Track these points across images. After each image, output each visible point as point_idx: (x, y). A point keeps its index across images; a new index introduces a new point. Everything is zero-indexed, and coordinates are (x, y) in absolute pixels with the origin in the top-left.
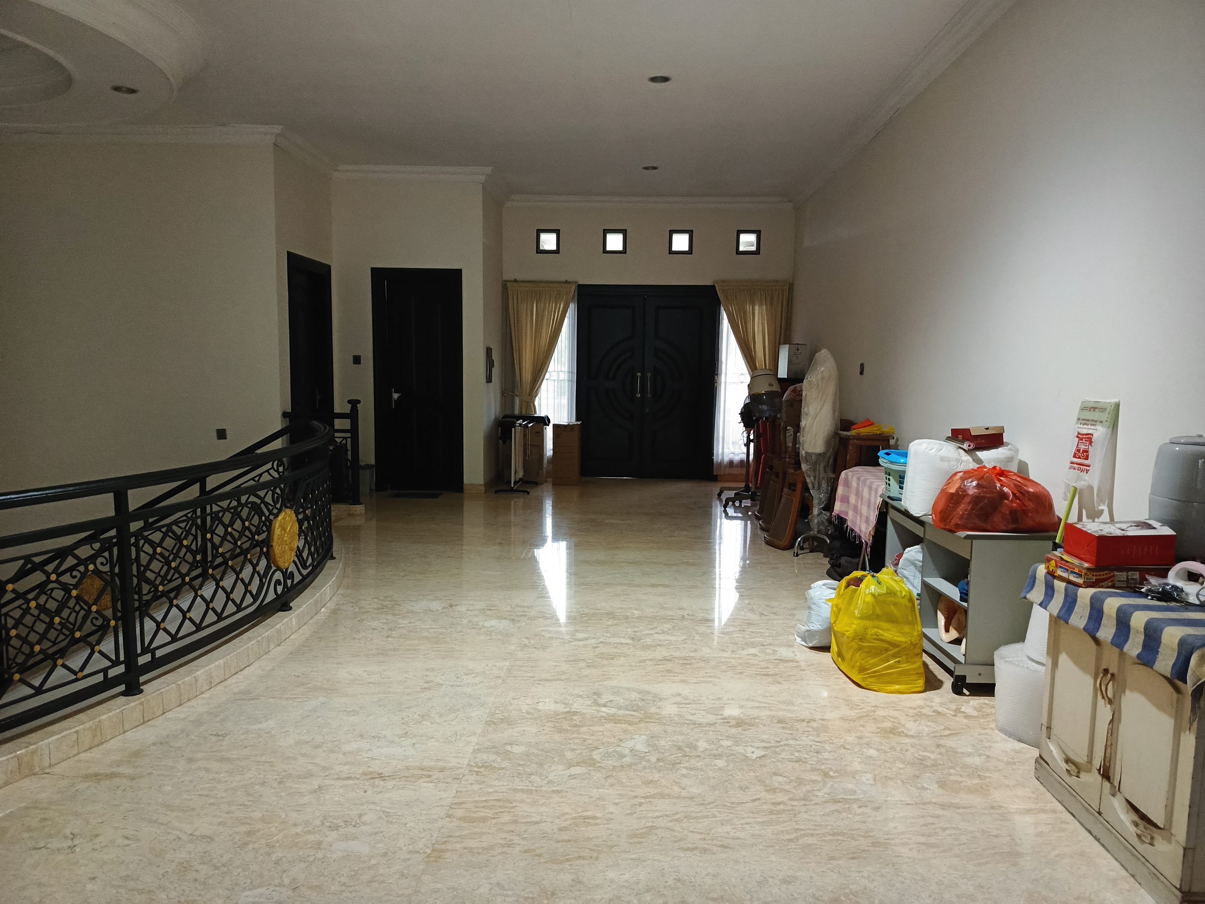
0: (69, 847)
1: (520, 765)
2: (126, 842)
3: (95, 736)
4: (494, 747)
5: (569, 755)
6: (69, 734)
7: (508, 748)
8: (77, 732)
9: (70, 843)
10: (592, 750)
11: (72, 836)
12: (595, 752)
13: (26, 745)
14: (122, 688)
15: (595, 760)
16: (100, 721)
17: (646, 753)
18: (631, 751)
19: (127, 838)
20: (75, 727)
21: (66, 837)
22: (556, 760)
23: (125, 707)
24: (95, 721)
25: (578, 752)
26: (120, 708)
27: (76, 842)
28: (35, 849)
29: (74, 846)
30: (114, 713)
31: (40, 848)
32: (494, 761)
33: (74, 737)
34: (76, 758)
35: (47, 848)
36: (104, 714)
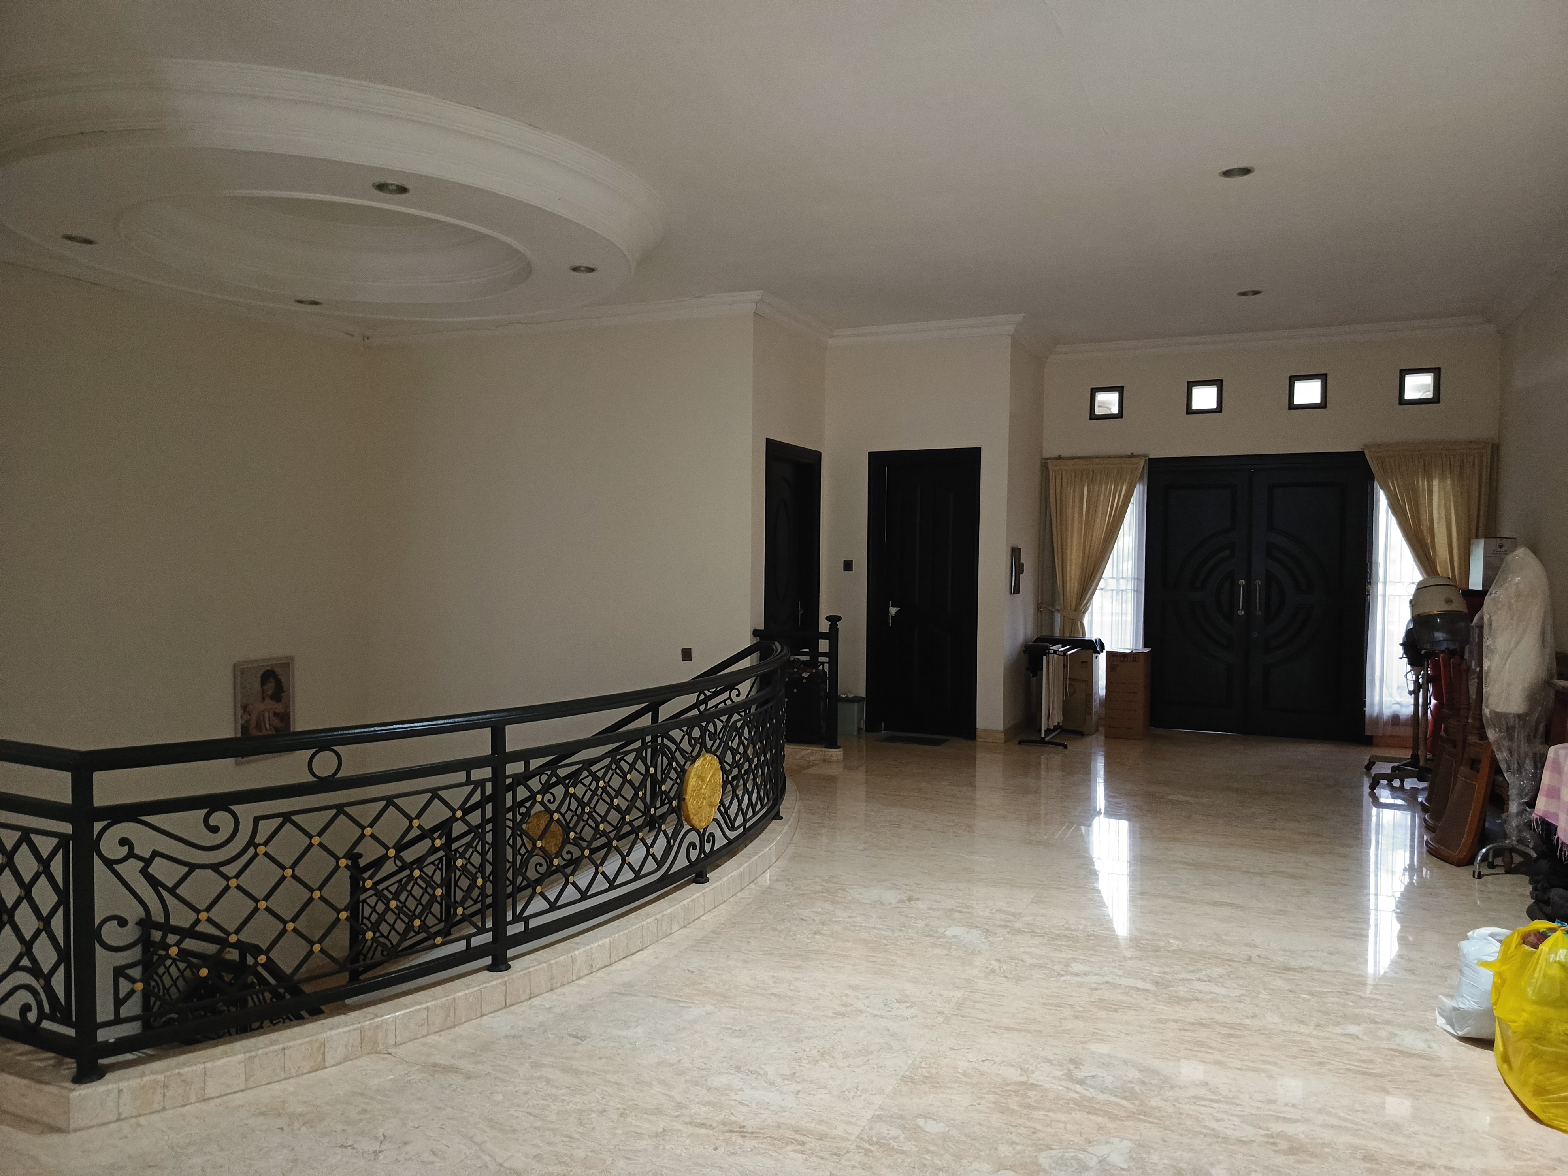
0: (375, 1152)
1: (928, 1152)
2: (432, 1158)
3: (447, 1016)
4: (902, 1117)
5: (1004, 1150)
6: (418, 1010)
7: (921, 1122)
8: (427, 1008)
9: (377, 1147)
10: (1041, 1150)
11: (382, 1138)
12: (1044, 1154)
13: (372, 1016)
14: (488, 960)
15: (1040, 1165)
16: (454, 999)
17: (1123, 1169)
18: (1100, 1162)
19: (434, 1154)
20: (427, 1002)
21: (376, 1138)
22: (983, 1154)
23: (485, 985)
24: (450, 997)
25: (1018, 1148)
26: (479, 985)
27: (384, 1147)
28: (342, 1146)
29: (380, 1152)
30: (471, 990)
31: (346, 1147)
32: (895, 1138)
33: (424, 1014)
34: (423, 1040)
35: (354, 1148)
36: (461, 991)
